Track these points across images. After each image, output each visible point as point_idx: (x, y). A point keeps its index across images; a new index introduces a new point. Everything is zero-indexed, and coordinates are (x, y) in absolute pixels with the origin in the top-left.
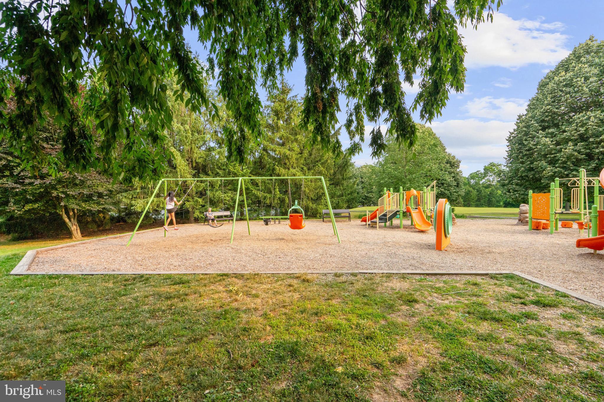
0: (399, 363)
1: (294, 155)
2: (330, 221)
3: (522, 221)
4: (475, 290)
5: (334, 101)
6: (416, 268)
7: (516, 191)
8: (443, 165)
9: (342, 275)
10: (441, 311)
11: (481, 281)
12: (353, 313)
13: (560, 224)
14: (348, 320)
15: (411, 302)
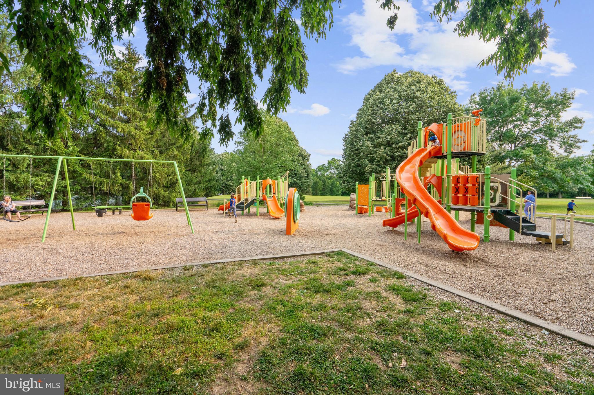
0: (243, 348)
1: (142, 135)
2: (184, 211)
3: (352, 207)
4: (314, 267)
5: (181, 80)
6: (267, 253)
7: (349, 182)
8: (295, 158)
9: (192, 267)
10: (284, 291)
11: (319, 259)
12: (200, 307)
13: (375, 208)
14: (194, 315)
15: (259, 285)
